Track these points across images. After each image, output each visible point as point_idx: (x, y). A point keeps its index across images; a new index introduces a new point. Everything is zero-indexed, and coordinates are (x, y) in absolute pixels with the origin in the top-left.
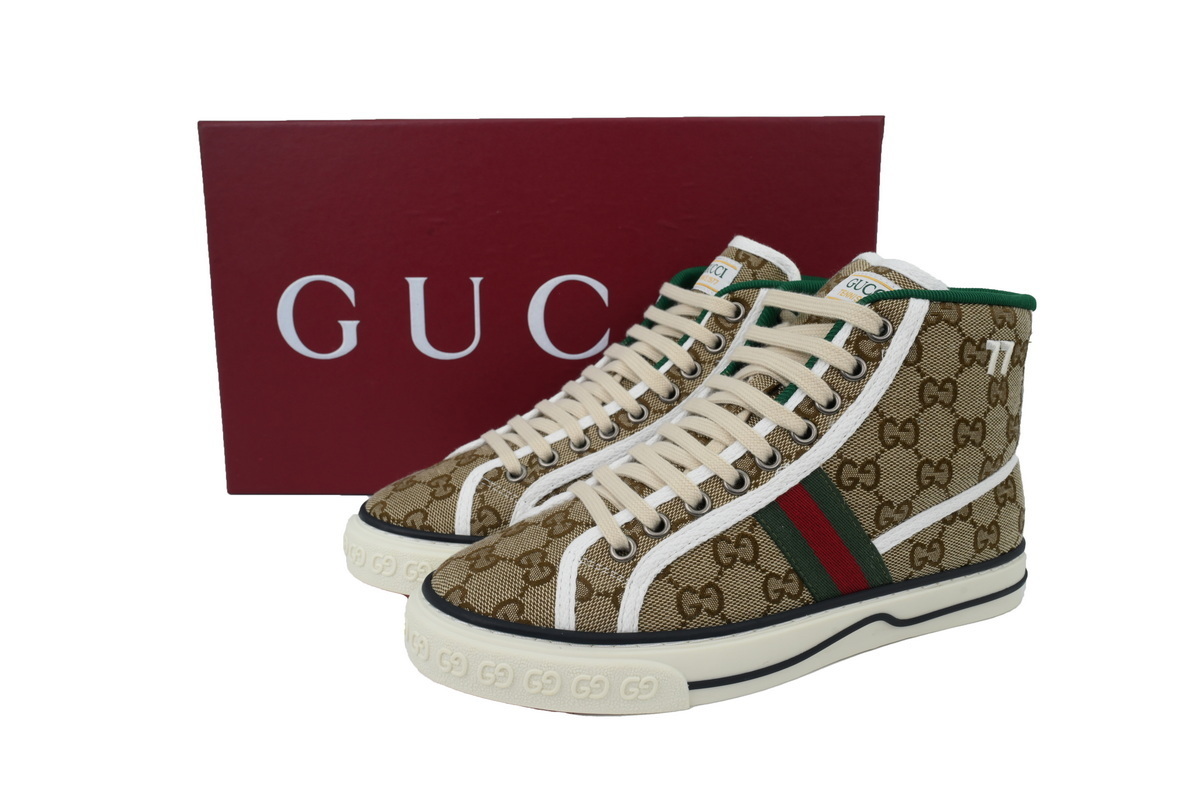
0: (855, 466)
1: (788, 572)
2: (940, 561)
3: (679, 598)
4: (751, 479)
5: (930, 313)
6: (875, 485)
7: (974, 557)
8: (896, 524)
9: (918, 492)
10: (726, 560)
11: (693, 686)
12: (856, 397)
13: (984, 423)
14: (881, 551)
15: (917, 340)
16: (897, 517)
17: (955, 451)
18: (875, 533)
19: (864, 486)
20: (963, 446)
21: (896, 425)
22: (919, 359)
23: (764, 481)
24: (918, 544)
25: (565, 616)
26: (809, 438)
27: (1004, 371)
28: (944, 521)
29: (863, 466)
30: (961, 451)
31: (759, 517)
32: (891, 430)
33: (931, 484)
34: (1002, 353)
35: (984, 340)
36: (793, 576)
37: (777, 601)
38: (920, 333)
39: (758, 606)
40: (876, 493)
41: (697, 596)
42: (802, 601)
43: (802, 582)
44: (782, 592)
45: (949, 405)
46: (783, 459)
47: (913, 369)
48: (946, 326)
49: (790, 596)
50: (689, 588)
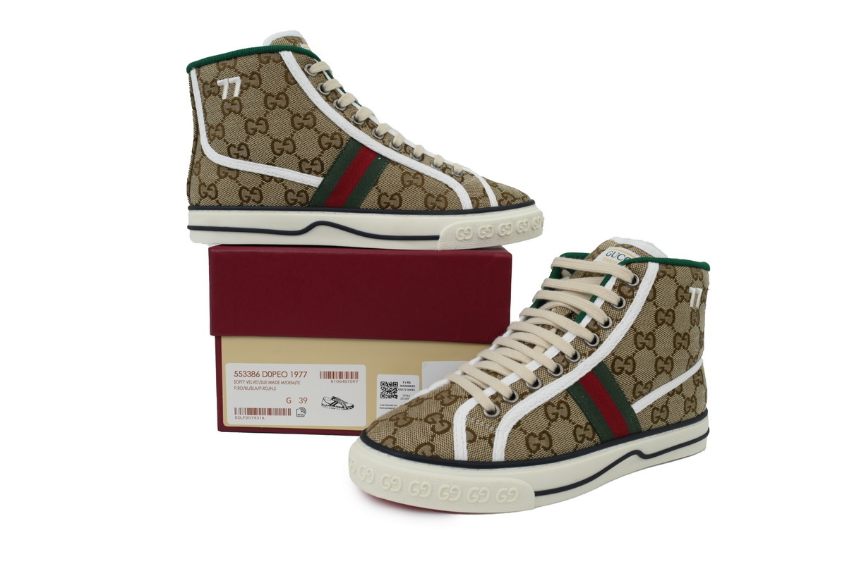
0: (622, 360)
1: (587, 424)
2: (666, 419)
3: (527, 439)
4: (564, 368)
5: (660, 271)
6: (633, 372)
7: (684, 416)
8: (644, 395)
9: (656, 376)
10: (552, 417)
11: (538, 494)
12: (621, 319)
13: (689, 336)
14: (636, 412)
15: (653, 287)
16: (644, 391)
17: (675, 352)
18: (632, 400)
19: (627, 372)
20: (679, 349)
21: (643, 336)
22: (654, 298)
23: (572, 369)
24: (655, 408)
25: (461, 451)
26: (596, 343)
27: (697, 305)
28: (668, 394)
29: (626, 360)
30: (678, 352)
31: (570, 391)
32: (641, 339)
33: (662, 371)
34: (697, 295)
35: (688, 287)
36: (589, 427)
37: (581, 442)
38: (655, 283)
39: (571, 445)
40: (634, 377)
41: (537, 438)
42: (595, 441)
43: (594, 430)
44: (584, 436)
45: (671, 325)
46: (581, 356)
47: (651, 303)
48: (668, 278)
49: (588, 439)
50: (532, 434)
